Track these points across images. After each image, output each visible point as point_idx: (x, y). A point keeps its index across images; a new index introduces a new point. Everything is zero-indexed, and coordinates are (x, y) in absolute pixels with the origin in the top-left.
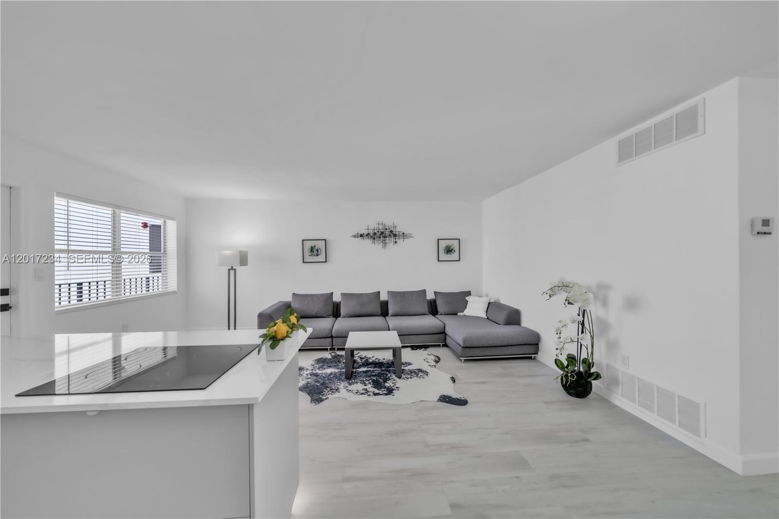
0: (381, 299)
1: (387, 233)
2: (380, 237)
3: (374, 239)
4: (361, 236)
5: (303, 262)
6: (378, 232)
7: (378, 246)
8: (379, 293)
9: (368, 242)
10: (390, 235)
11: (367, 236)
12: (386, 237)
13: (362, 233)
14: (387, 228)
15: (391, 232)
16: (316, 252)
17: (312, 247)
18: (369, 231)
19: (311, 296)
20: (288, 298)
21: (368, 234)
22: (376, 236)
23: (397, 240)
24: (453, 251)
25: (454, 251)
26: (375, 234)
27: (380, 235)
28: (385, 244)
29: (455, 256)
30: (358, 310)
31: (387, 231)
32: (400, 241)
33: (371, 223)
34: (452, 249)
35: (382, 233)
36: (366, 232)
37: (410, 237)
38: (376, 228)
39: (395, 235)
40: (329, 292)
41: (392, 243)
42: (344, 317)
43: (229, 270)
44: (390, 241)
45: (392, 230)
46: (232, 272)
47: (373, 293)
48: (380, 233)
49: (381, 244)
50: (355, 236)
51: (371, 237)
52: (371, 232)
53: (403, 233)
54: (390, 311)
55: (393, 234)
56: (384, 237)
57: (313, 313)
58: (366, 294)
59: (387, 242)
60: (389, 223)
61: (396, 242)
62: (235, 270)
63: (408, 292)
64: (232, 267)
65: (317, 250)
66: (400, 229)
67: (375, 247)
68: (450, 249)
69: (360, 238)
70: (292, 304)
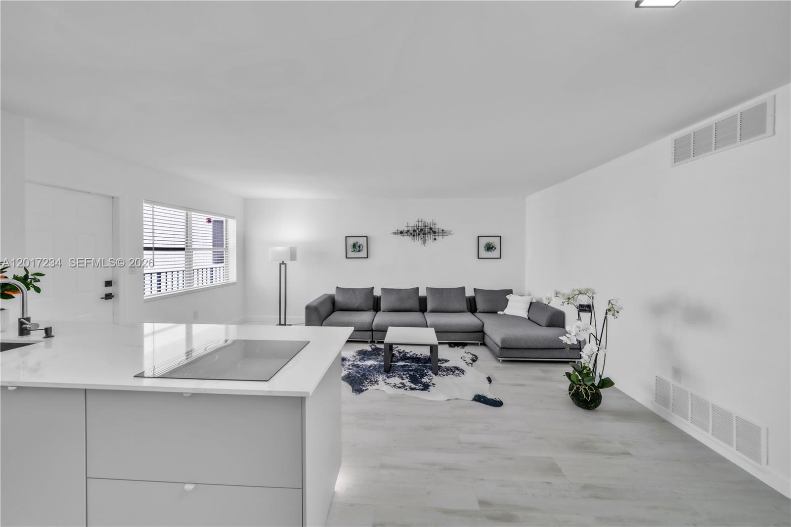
0: (420, 295)
1: (427, 230)
2: (419, 234)
3: (414, 236)
4: (401, 233)
5: (346, 258)
6: (418, 229)
7: (418, 242)
8: (418, 289)
9: (407, 239)
10: (429, 232)
11: (406, 232)
12: (426, 234)
13: (402, 230)
14: (427, 225)
15: (431, 229)
16: (358, 248)
17: (354, 243)
18: (409, 228)
19: (354, 290)
20: (333, 292)
21: (408, 231)
22: (415, 233)
23: (436, 237)
24: (494, 249)
25: (495, 248)
26: (414, 231)
27: (420, 232)
28: (424, 242)
29: (495, 254)
30: (397, 305)
31: (427, 228)
32: (439, 238)
33: (412, 222)
34: (493, 247)
35: (422, 230)
36: (406, 229)
37: (450, 234)
38: (415, 225)
39: (434, 232)
40: (370, 286)
41: (432, 239)
42: (384, 311)
43: (280, 264)
44: (429, 238)
45: (432, 227)
46: (283, 266)
47: (412, 289)
48: (419, 230)
49: (420, 241)
50: (395, 233)
51: (411, 234)
52: (411, 229)
53: (443, 230)
54: (429, 307)
55: (432, 231)
56: (424, 234)
57: (355, 306)
58: (405, 289)
59: (427, 238)
60: (428, 220)
61: (435, 239)
62: (285, 264)
63: (447, 289)
64: (283, 262)
65: (359, 247)
66: (439, 226)
67: (415, 244)
68: (491, 247)
69: (400, 235)
70: (336, 298)
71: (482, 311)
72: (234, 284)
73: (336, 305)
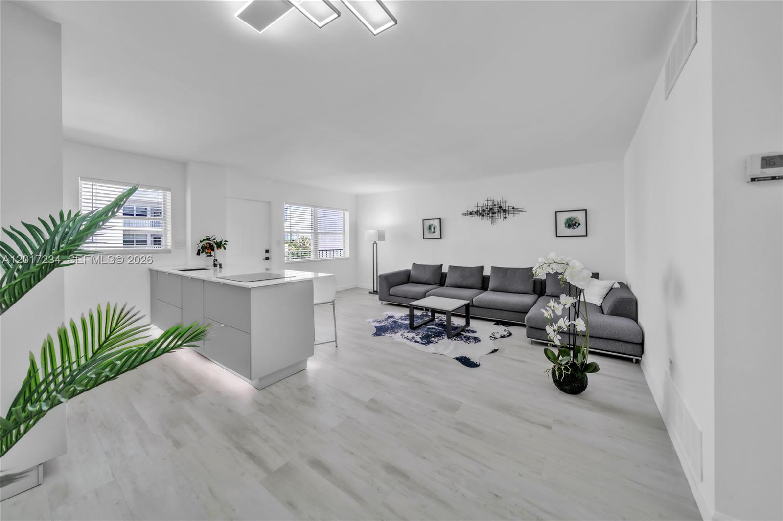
0: (484, 274)
1: (496, 208)
2: (488, 214)
3: (483, 215)
4: (471, 213)
5: (424, 238)
6: (487, 208)
7: (487, 222)
8: (482, 267)
9: (477, 218)
10: (499, 211)
11: (476, 213)
12: (495, 213)
13: (471, 211)
14: (496, 204)
15: (500, 207)
16: (432, 229)
17: (430, 226)
18: (478, 208)
19: (425, 266)
20: (409, 267)
21: (477, 211)
22: (485, 213)
23: (507, 215)
24: (577, 225)
25: (579, 224)
26: (483, 210)
27: (489, 211)
28: (494, 220)
29: (580, 230)
30: (460, 282)
31: (496, 206)
32: (510, 217)
33: (482, 202)
34: (576, 223)
35: (491, 209)
36: (475, 210)
37: (522, 211)
38: (485, 205)
39: (505, 211)
40: (439, 264)
41: (502, 217)
42: (447, 286)
43: (374, 244)
44: (499, 217)
45: (502, 205)
46: (375, 245)
47: (477, 267)
48: (489, 209)
49: (490, 220)
50: (465, 214)
51: (480, 214)
52: (480, 209)
53: (513, 208)
54: (491, 286)
55: (502, 209)
56: (493, 213)
57: (424, 280)
58: (470, 268)
59: (496, 217)
60: (498, 199)
61: (505, 218)
62: (377, 244)
63: (512, 269)
64: (375, 242)
65: (434, 228)
66: (510, 203)
67: (485, 224)
68: (573, 223)
69: (470, 216)
70: (411, 272)
71: (549, 294)
72: (348, 258)
73: (411, 278)
